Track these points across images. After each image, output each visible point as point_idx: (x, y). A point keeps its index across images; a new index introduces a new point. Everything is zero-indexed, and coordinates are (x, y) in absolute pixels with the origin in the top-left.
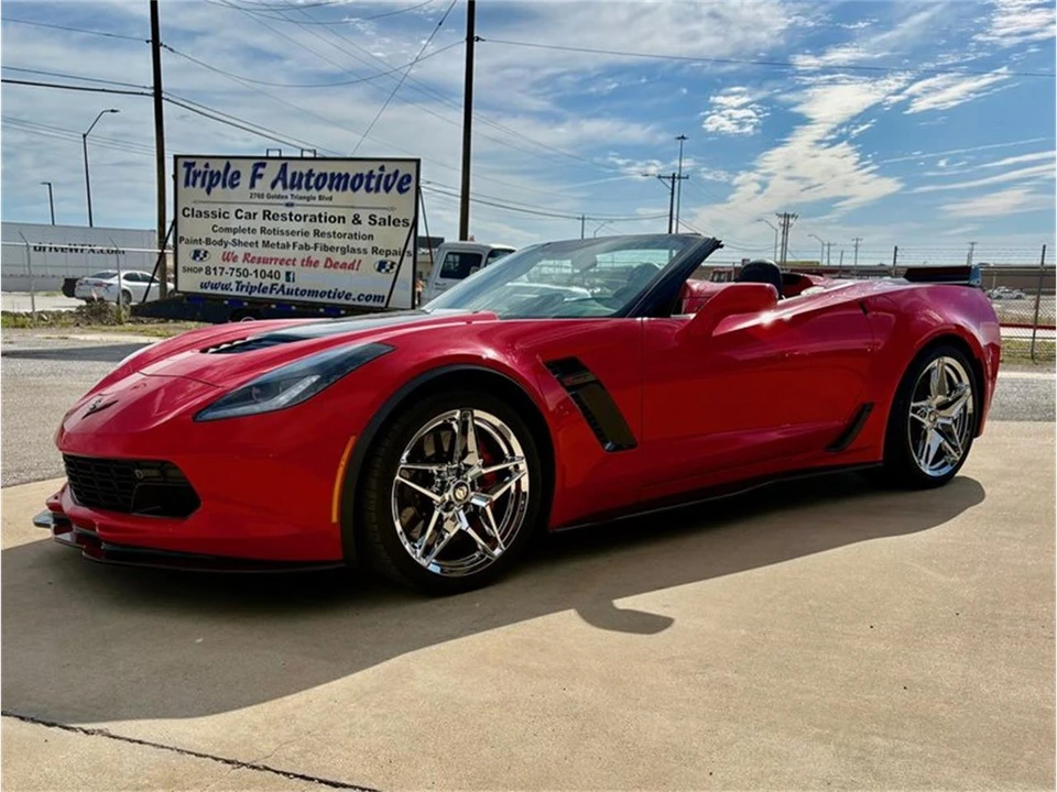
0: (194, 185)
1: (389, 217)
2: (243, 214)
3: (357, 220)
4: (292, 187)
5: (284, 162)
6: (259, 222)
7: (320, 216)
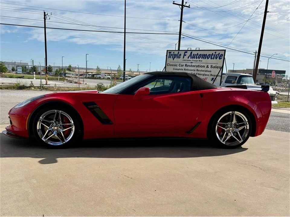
0: (170, 58)
1: (216, 66)
2: (181, 65)
3: (207, 67)
4: (193, 58)
5: (191, 51)
6: (184, 67)
7: (199, 66)
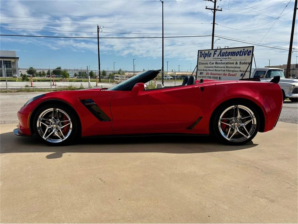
0: (202, 57)
1: (245, 62)
2: (211, 63)
3: (237, 63)
4: (222, 56)
5: (221, 50)
6: (214, 65)
7: (228, 63)
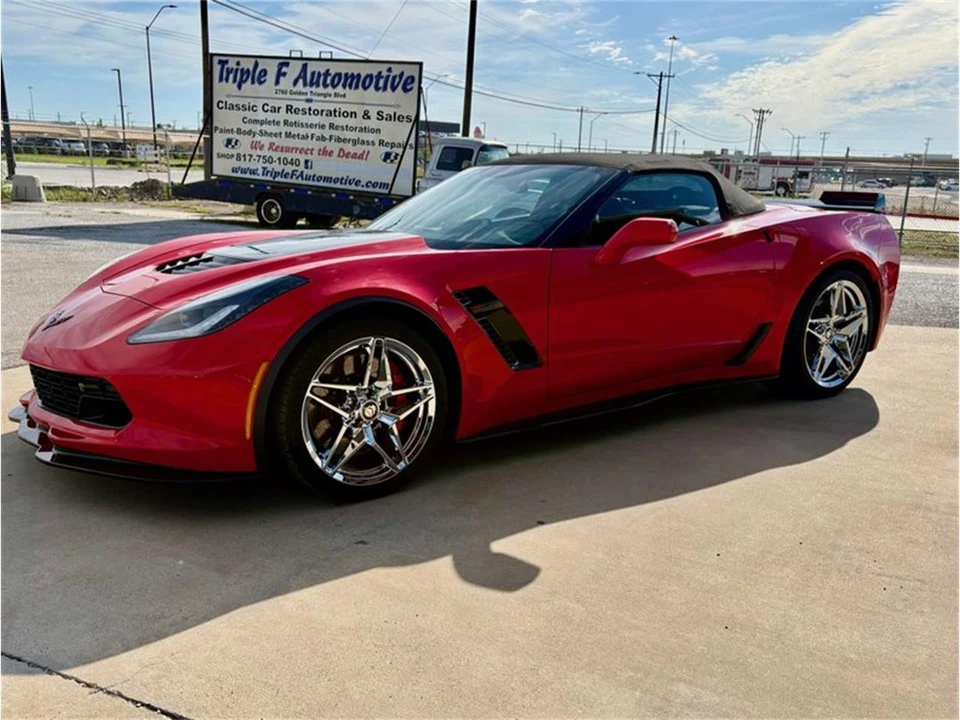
0: (227, 80)
1: (395, 114)
2: (269, 108)
3: (366, 115)
4: (311, 85)
5: (305, 62)
6: (282, 116)
7: (335, 111)
